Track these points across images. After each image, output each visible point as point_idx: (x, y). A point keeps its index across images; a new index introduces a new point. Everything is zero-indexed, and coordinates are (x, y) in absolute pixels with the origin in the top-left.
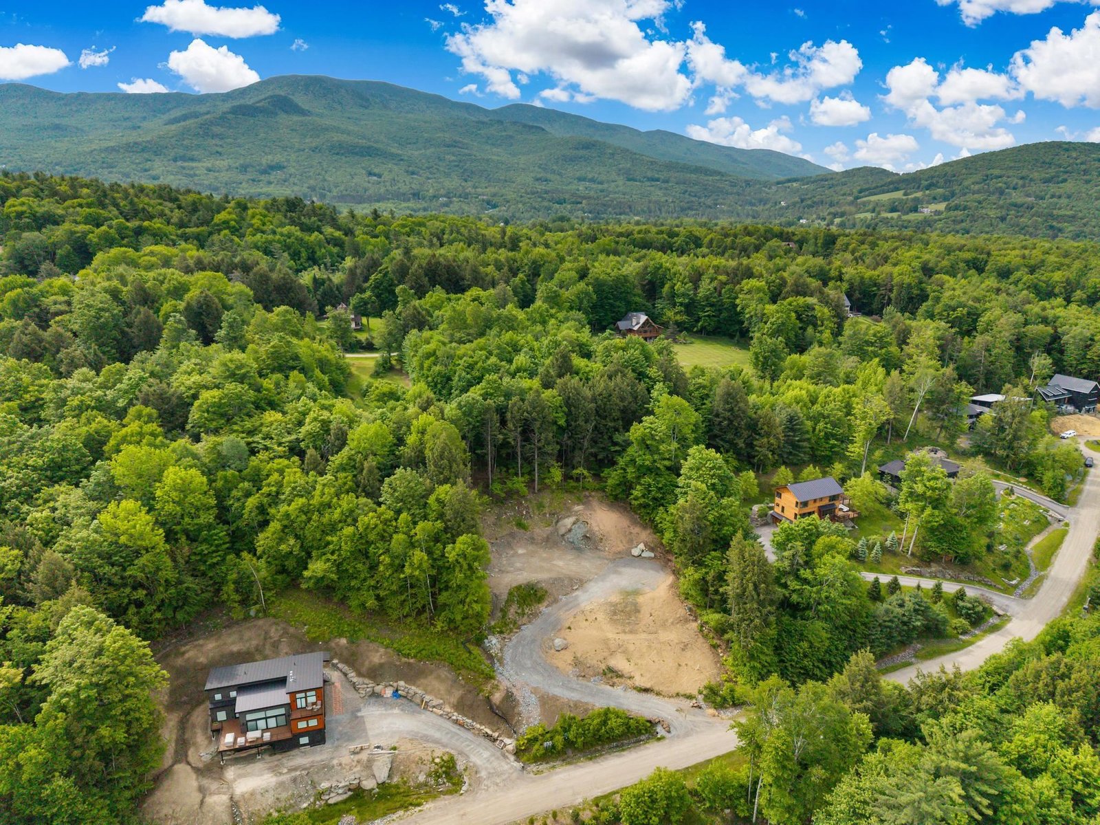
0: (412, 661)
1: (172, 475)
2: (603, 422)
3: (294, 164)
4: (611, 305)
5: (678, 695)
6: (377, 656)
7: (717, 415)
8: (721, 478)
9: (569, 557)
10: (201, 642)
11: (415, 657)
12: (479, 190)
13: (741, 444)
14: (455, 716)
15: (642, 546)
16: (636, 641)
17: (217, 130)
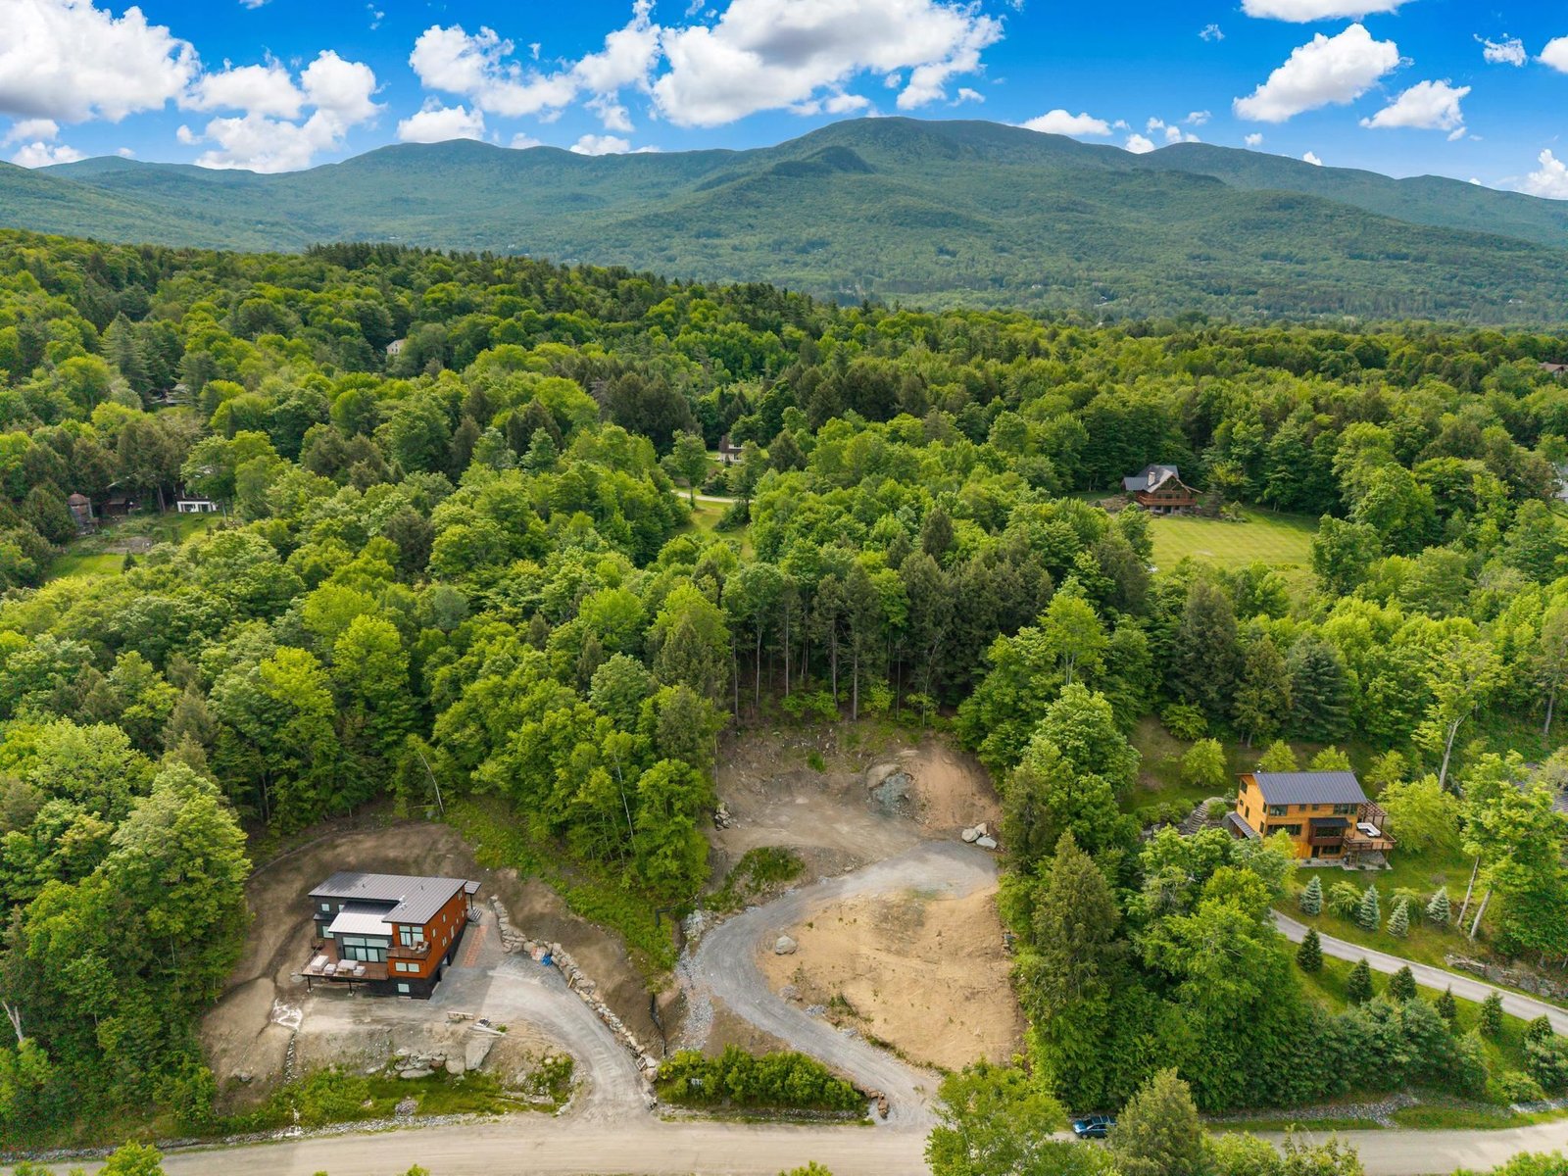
0: (581, 919)
1: (360, 625)
2: (966, 627)
3: (841, 239)
4: (1122, 450)
5: (930, 1065)
6: (541, 902)
7: (1182, 642)
8: (1093, 743)
9: (864, 822)
10: (360, 837)
11: (585, 914)
12: (1095, 274)
13: (1212, 693)
14: (604, 1009)
15: (982, 828)
16: (898, 967)
17: (754, 195)
